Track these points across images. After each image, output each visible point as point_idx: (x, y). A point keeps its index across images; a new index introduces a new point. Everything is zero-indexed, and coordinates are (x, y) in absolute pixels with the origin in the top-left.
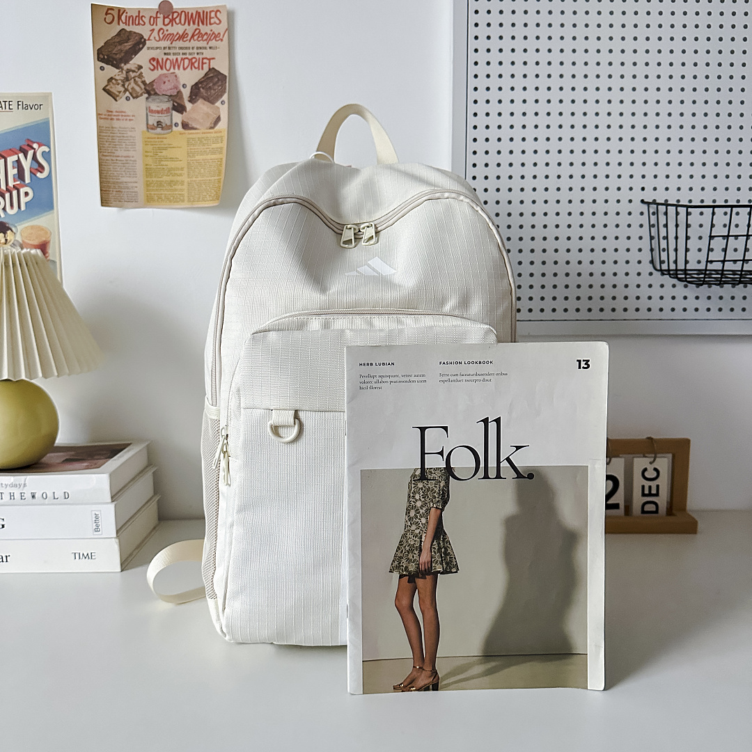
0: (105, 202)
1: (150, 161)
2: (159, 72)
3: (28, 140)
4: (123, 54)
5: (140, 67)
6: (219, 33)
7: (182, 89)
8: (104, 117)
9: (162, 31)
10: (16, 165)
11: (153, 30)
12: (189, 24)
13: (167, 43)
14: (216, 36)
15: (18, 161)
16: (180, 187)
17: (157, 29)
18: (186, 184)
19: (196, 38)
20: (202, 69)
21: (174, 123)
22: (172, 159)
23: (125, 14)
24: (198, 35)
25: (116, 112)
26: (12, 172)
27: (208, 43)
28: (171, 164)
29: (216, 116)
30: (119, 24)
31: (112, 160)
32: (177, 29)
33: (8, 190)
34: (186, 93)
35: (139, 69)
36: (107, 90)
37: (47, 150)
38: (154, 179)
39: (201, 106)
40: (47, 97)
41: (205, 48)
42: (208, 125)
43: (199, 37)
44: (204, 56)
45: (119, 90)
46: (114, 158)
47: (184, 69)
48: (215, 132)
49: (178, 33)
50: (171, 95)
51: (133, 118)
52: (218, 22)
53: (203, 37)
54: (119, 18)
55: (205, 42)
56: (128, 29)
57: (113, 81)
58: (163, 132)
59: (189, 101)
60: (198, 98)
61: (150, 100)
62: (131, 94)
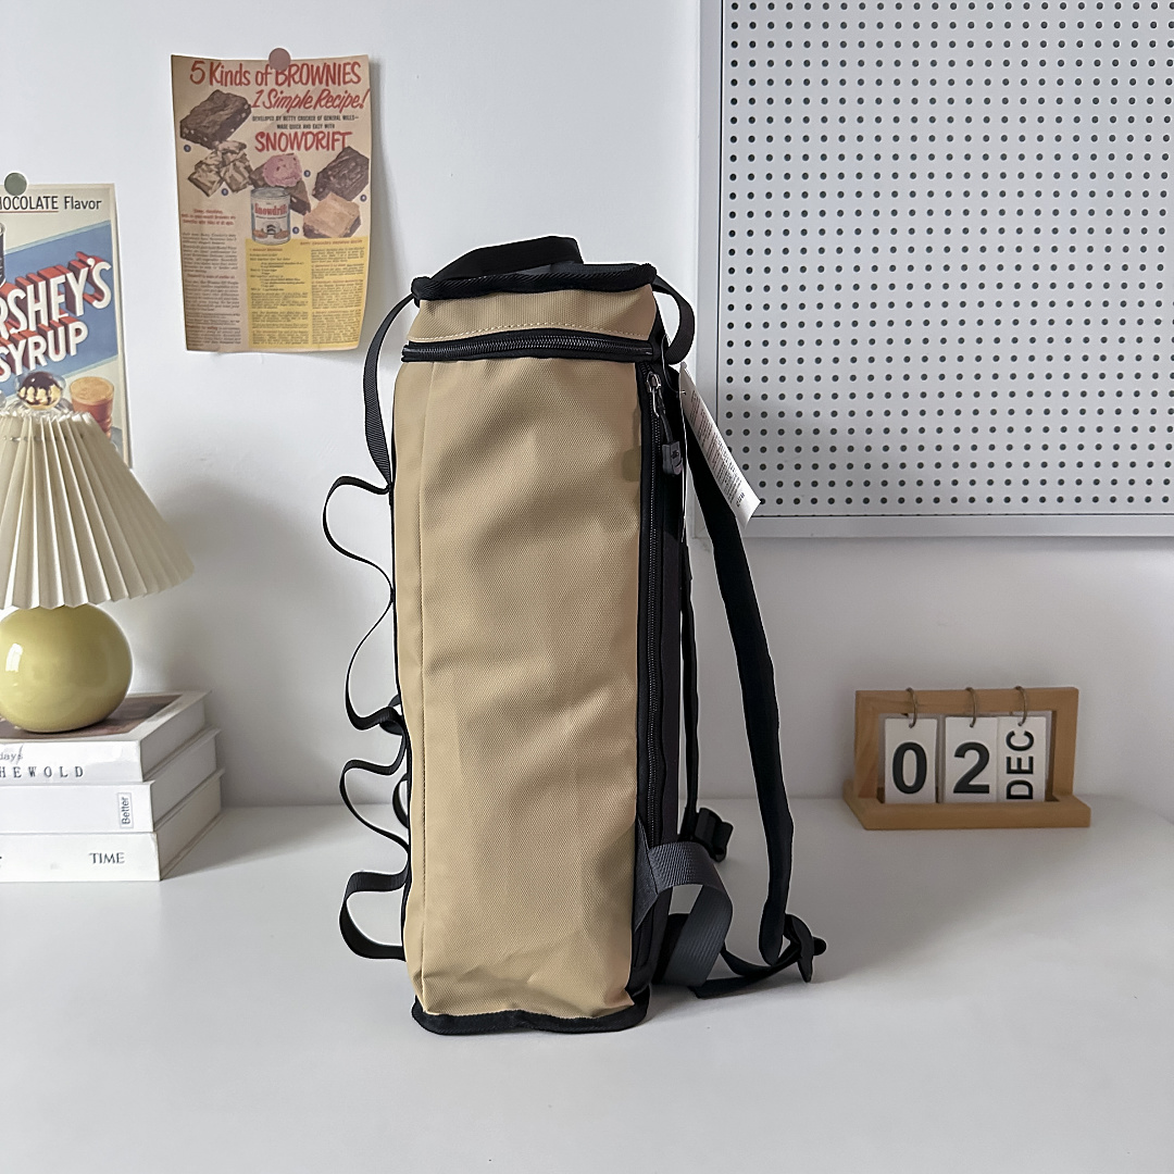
0: (192, 344)
1: (257, 283)
2: (272, 153)
3: (81, 253)
4: (218, 127)
5: (243, 146)
6: (357, 96)
7: (304, 178)
8: (190, 220)
9: (274, 93)
10: (63, 290)
11: (261, 92)
12: (314, 84)
13: (281, 111)
14: (354, 101)
15: (66, 284)
16: (301, 321)
17: (266, 89)
18: (310, 317)
19: (323, 103)
20: (333, 149)
21: (292, 227)
22: (289, 281)
23: (220, 68)
24: (327, 99)
25: (208, 211)
26: (58, 300)
27: (341, 111)
28: (288, 288)
29: (354, 218)
30: (211, 83)
31: (202, 282)
32: (298, 90)
33: (52, 326)
34: (309, 183)
35: (240, 150)
36: (194, 181)
37: (108, 267)
38: (263, 310)
39: (333, 203)
40: (107, 190)
41: (338, 118)
42: (342, 231)
43: (327, 102)
44: (335, 130)
45: (213, 180)
46: (205, 280)
47: (307, 149)
48: (352, 242)
49: (297, 96)
50: (287, 188)
51: (232, 220)
52: (355, 79)
53: (333, 101)
54: (212, 74)
55: (338, 109)
56: (225, 90)
57: (204, 166)
58: (276, 240)
59: (314, 195)
60: (327, 191)
61: (257, 194)
62: (228, 185)
